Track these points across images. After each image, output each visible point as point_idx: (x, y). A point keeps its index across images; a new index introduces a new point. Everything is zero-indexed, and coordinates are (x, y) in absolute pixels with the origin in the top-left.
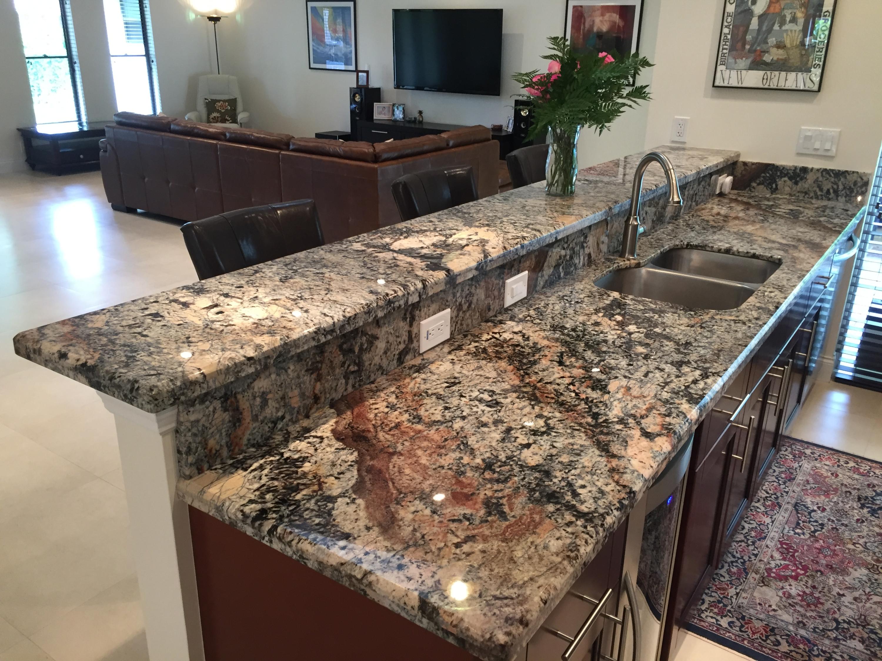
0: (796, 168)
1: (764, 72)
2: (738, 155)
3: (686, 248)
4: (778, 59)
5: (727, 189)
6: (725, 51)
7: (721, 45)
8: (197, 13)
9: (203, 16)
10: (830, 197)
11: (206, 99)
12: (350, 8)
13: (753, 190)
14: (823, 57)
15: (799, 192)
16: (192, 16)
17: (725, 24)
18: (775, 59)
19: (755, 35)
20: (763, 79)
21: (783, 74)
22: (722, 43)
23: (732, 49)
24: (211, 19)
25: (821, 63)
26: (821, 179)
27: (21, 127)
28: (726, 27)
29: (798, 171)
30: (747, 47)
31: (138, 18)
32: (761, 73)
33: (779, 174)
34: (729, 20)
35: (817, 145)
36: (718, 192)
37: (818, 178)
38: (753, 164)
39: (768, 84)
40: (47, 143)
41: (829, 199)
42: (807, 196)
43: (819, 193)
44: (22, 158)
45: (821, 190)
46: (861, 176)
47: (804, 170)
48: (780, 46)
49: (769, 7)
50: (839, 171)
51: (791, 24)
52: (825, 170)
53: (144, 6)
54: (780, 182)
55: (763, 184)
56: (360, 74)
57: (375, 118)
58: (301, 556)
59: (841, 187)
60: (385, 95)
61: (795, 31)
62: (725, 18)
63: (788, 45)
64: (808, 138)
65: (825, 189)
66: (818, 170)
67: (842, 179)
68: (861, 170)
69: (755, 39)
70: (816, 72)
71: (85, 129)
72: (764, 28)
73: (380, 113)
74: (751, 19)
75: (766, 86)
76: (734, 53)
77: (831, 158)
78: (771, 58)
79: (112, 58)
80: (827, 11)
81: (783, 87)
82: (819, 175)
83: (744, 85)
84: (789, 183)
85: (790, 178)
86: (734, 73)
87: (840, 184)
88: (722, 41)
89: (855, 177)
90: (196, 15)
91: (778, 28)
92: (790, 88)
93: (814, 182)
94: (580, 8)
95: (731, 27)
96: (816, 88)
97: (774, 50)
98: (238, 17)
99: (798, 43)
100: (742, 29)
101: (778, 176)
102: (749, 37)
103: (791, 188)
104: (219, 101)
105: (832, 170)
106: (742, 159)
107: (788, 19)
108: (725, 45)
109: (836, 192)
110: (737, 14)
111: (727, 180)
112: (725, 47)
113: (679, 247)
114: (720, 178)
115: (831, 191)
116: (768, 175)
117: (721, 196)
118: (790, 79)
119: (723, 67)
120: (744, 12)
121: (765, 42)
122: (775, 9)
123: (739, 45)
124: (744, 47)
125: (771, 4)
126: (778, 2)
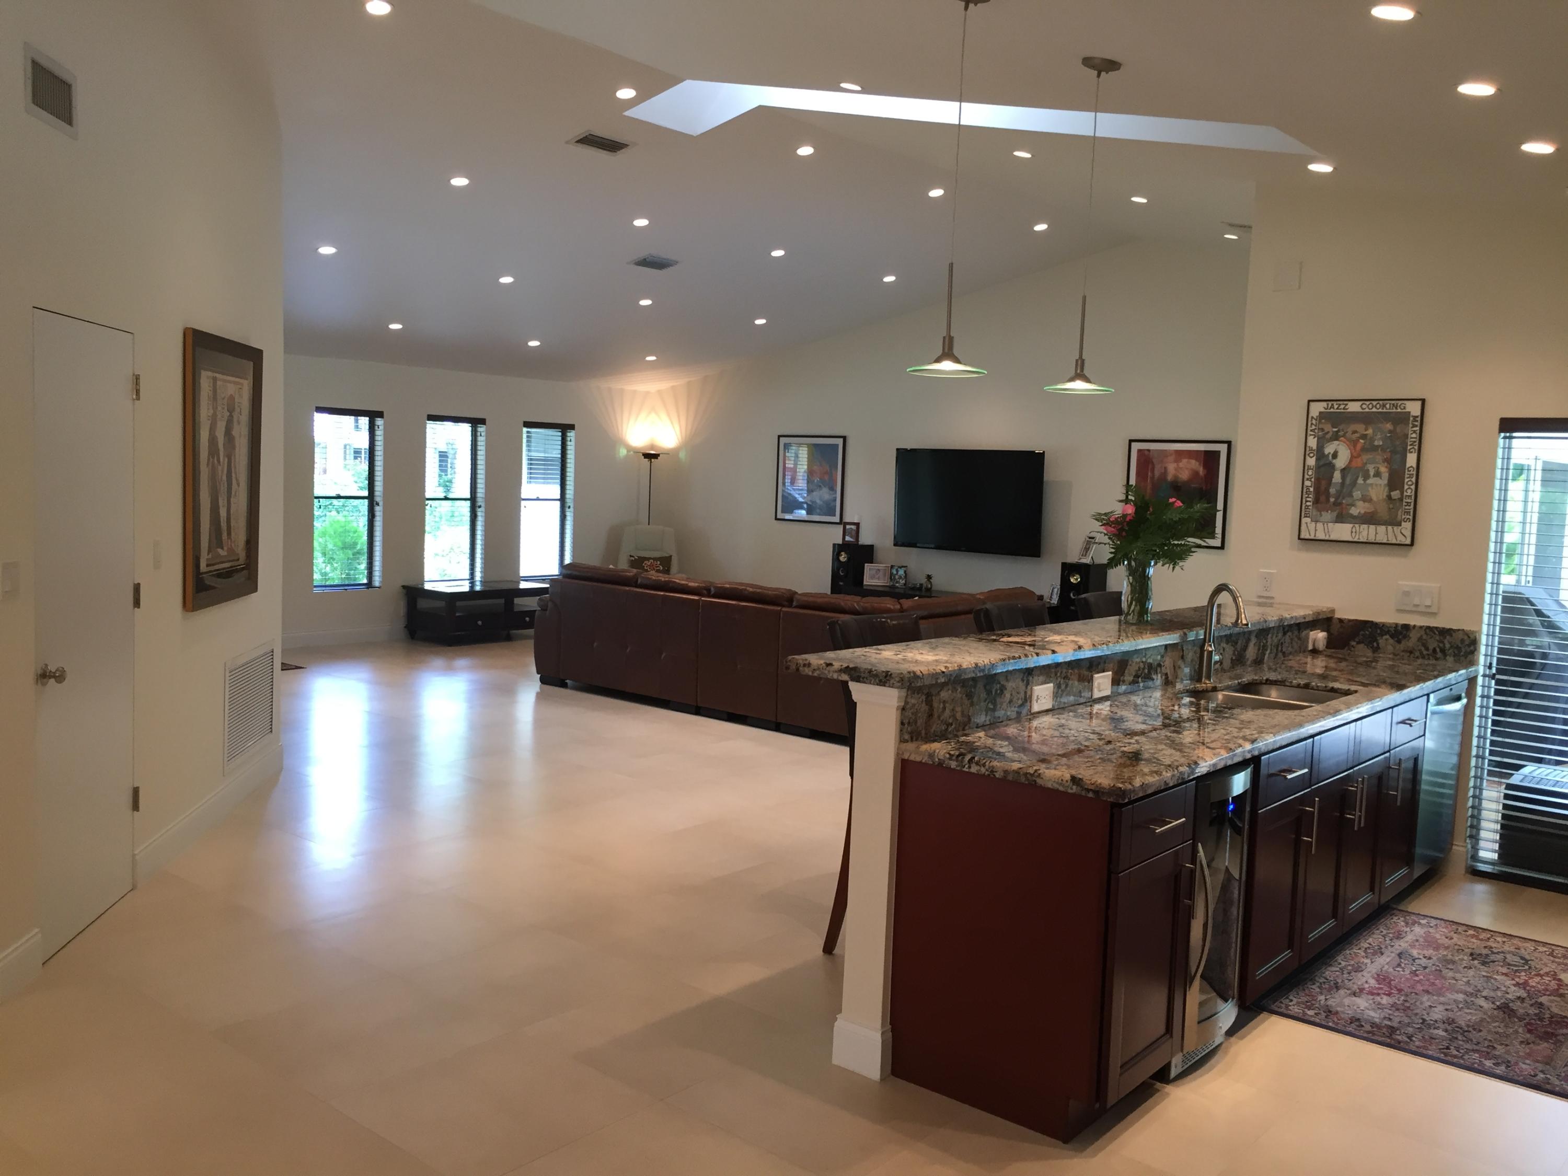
0: (1397, 625)
1: (1352, 525)
2: (1333, 611)
3: (1265, 684)
4: (1365, 512)
5: (1321, 645)
6: (1308, 504)
7: (1304, 497)
8: (629, 448)
9: (636, 451)
10: (1438, 656)
11: (631, 556)
12: (837, 446)
13: (1353, 649)
14: (1412, 511)
15: (1403, 651)
16: (623, 452)
17: (1306, 476)
18: (1362, 512)
19: (1338, 488)
20: (1352, 532)
21: (1372, 527)
22: (1305, 496)
23: (1316, 501)
24: (648, 456)
25: (1411, 517)
26: (1425, 637)
27: (406, 584)
28: (1308, 479)
29: (1399, 628)
30: (1332, 500)
31: (557, 454)
33: (1379, 631)
34: (1310, 473)
35: (1417, 601)
36: (1310, 647)
37: (1422, 636)
38: (1350, 621)
39: (1357, 537)
40: (441, 604)
41: (1437, 659)
42: (1412, 655)
43: (1425, 652)
44: (401, 623)
45: (1427, 649)
46: (1466, 633)
47: (1406, 627)
48: (1366, 499)
49: (1351, 461)
50: (1444, 628)
51: (1376, 478)
52: (1428, 627)
53: (569, 439)
54: (1380, 641)
55: (1363, 642)
56: (848, 527)
57: (865, 583)
58: (992, 771)
59: (1448, 646)
60: (878, 555)
61: (1380, 485)
62: (1306, 471)
63: (1375, 498)
64: (1406, 594)
65: (1431, 648)
66: (1421, 627)
67: (1448, 637)
68: (1466, 628)
69: (1339, 492)
70: (1407, 526)
71: (478, 588)
72: (1348, 481)
73: (872, 577)
74: (1333, 473)
75: (1356, 540)
76: (1319, 505)
77: (1433, 614)
78: (1358, 511)
79: (523, 503)
80: (1411, 467)
81: (1373, 541)
82: (1423, 632)
83: (1333, 537)
84: (1391, 641)
85: (1392, 637)
86: (1320, 525)
87: (1446, 641)
88: (1304, 493)
89: (1461, 636)
90: (628, 451)
91: (1362, 482)
92: (1380, 542)
93: (1418, 641)
94: (1146, 453)
95: (1313, 480)
96: (1408, 541)
97: (1360, 504)
98: (682, 455)
99: (1385, 497)
100: (1324, 482)
101: (1379, 634)
102: (1332, 491)
103: (1394, 648)
104: (648, 559)
105: (1436, 628)
106: (1338, 615)
107: (1372, 473)
108: (1308, 497)
109: (1444, 651)
110: (1318, 467)
111: (1319, 637)
112: (1308, 499)
113: (1258, 682)
114: (1311, 633)
115: (1438, 650)
116: (1367, 633)
117: (1315, 652)
118: (1381, 533)
119: (1308, 520)
120: (1325, 466)
121: (1351, 495)
122: (1358, 463)
123: (1323, 498)
124: (1328, 500)
125: (1353, 457)
126: (1359, 456)
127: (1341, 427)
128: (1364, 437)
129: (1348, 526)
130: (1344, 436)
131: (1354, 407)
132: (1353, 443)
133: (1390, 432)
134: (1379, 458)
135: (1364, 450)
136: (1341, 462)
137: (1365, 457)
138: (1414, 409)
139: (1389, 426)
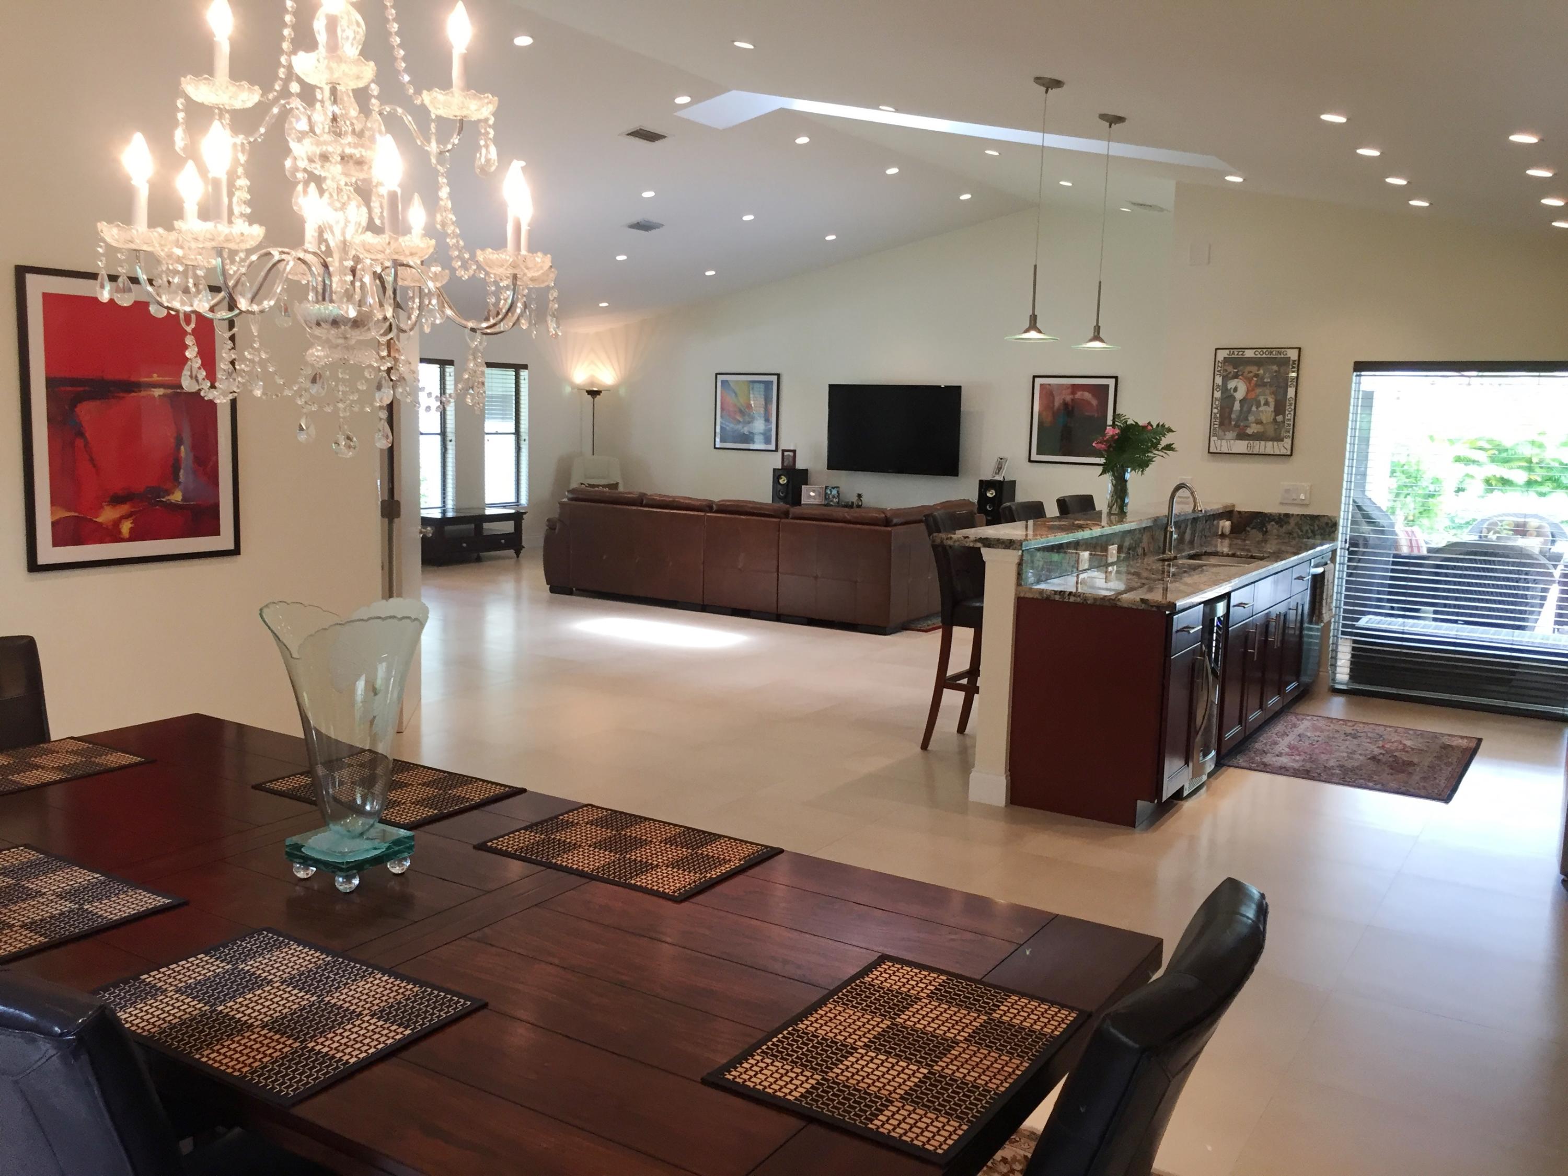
0: (1280, 514)
1: (1248, 441)
2: (1234, 506)
3: (1203, 554)
5: (1227, 531)
10: (1309, 534)
11: (581, 484)
13: (1249, 533)
14: (1291, 431)
15: (1285, 533)
19: (1238, 414)
20: (1248, 447)
21: (1263, 443)
23: (1221, 424)
24: (591, 392)
25: (1291, 435)
26: (1300, 522)
29: (1282, 516)
30: (1233, 423)
31: (512, 391)
32: (1246, 442)
33: (1267, 519)
34: (1217, 403)
35: (1294, 497)
36: (1220, 533)
37: (1298, 522)
38: (1246, 512)
39: (1252, 450)
41: (1308, 537)
42: (1290, 535)
43: (1300, 533)
45: (1302, 531)
46: (1330, 518)
47: (1287, 516)
48: (1259, 422)
49: (1247, 394)
50: (1313, 515)
51: (1265, 407)
52: (1303, 515)
54: (1269, 526)
55: (1256, 528)
56: (786, 453)
57: (803, 502)
59: (1316, 528)
61: (1269, 411)
63: (1264, 421)
64: (1287, 491)
65: (1304, 529)
66: (1298, 515)
67: (1316, 522)
68: (1330, 514)
69: (1239, 417)
70: (1288, 442)
72: (1245, 409)
73: (809, 497)
74: (1234, 403)
75: (1251, 452)
76: (1223, 427)
77: (1307, 505)
80: (1291, 397)
81: (1263, 453)
82: (1299, 519)
83: (1233, 451)
84: (1276, 526)
85: (1277, 523)
86: (1224, 442)
87: (1315, 525)
89: (1326, 520)
90: (573, 388)
91: (1255, 409)
92: (1269, 453)
94: (1048, 387)
95: (1219, 408)
96: (1289, 453)
97: (1254, 425)
99: (1272, 420)
100: (1227, 410)
101: (1267, 521)
102: (1233, 416)
103: (1279, 531)
104: (598, 486)
105: (1308, 515)
106: (1237, 509)
107: (1262, 402)
109: (1313, 532)
110: (1222, 399)
111: (1226, 524)
114: (1221, 522)
115: (1308, 531)
116: (1259, 521)
117: (1223, 536)
118: (1269, 447)
119: (1215, 438)
120: (1228, 397)
121: (1247, 419)
122: (1252, 395)
123: (1226, 422)
124: (1230, 423)
125: (1248, 392)
126: (1253, 390)
127: (1241, 368)
128: (1256, 376)
129: (1245, 443)
130: (1242, 375)
131: (1249, 354)
132: (1249, 380)
133: (1276, 372)
134: (1268, 391)
135: (1257, 385)
136: (1239, 395)
137: (1258, 391)
138: (1293, 355)
139: (1275, 368)
